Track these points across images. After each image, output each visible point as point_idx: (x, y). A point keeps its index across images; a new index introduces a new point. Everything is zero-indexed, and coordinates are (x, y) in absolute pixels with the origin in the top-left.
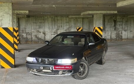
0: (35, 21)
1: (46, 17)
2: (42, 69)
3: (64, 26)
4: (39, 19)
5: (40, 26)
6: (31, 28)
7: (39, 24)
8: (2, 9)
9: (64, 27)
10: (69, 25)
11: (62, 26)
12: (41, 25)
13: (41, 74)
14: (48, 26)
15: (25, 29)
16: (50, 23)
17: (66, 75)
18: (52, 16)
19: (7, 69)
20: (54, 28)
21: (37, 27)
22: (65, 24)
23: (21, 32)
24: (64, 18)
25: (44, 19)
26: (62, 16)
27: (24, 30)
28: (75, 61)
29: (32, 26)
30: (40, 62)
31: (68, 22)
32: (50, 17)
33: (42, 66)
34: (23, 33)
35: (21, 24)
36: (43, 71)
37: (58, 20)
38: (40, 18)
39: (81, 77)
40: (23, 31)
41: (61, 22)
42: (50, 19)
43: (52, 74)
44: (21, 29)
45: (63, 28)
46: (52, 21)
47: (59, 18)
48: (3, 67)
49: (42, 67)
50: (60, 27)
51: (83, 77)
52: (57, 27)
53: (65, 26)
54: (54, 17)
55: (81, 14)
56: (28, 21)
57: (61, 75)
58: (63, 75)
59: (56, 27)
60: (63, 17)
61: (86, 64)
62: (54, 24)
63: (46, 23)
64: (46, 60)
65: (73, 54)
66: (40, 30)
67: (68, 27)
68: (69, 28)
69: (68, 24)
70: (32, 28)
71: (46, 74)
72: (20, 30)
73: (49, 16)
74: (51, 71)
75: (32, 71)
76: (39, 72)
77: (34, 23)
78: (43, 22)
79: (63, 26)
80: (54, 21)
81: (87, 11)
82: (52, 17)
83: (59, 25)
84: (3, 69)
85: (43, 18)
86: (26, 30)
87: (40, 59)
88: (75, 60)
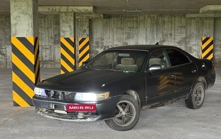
0: (119, 26)
1: (141, 18)
2: (54, 108)
3: (176, 34)
4: (128, 21)
5: (129, 34)
6: (113, 38)
7: (127, 30)
8: (16, 6)
9: (176, 37)
10: (187, 33)
11: (171, 34)
12: (132, 32)
13: (53, 116)
14: (145, 34)
15: (102, 39)
16: (148, 29)
17: (89, 120)
18: (152, 16)
19: (22, 108)
20: (155, 38)
21: (124, 36)
22: (178, 30)
23: (94, 45)
24: (177, 19)
25: (137, 21)
26: (172, 15)
27: (100, 42)
28: (106, 98)
29: (115, 35)
30: (52, 96)
31: (185, 27)
32: (149, 17)
33: (53, 103)
34: (98, 47)
35: (94, 30)
36: (56, 111)
37: (164, 23)
38: (130, 20)
39: (122, 127)
40: (97, 43)
41: (170, 25)
42: (149, 20)
43: (68, 118)
44: (95, 40)
45: (175, 39)
46: (152, 24)
47: (166, 19)
48: (16, 105)
49: (53, 105)
50: (169, 36)
51: (126, 127)
52: (163, 36)
53: (179, 34)
54: (156, 18)
55: (201, 12)
56: (108, 25)
57: (81, 120)
58: (83, 120)
59: (161, 35)
60: (175, 17)
61: (132, 105)
62: (155, 30)
63: (140, 29)
64: (60, 93)
65: (104, 85)
66: (129, 42)
67: (184, 36)
68: (186, 38)
69: (183, 30)
70: (115, 37)
71: (59, 117)
72: (92, 41)
73: (147, 16)
74: (66, 113)
75: (41, 111)
76: (50, 114)
77: (118, 28)
78: (135, 26)
79: (173, 34)
80: (157, 23)
81: (206, 5)
82: (154, 17)
83: (165, 32)
84: (17, 108)
85: (135, 19)
86: (104, 41)
87: (52, 92)
88: (106, 95)
